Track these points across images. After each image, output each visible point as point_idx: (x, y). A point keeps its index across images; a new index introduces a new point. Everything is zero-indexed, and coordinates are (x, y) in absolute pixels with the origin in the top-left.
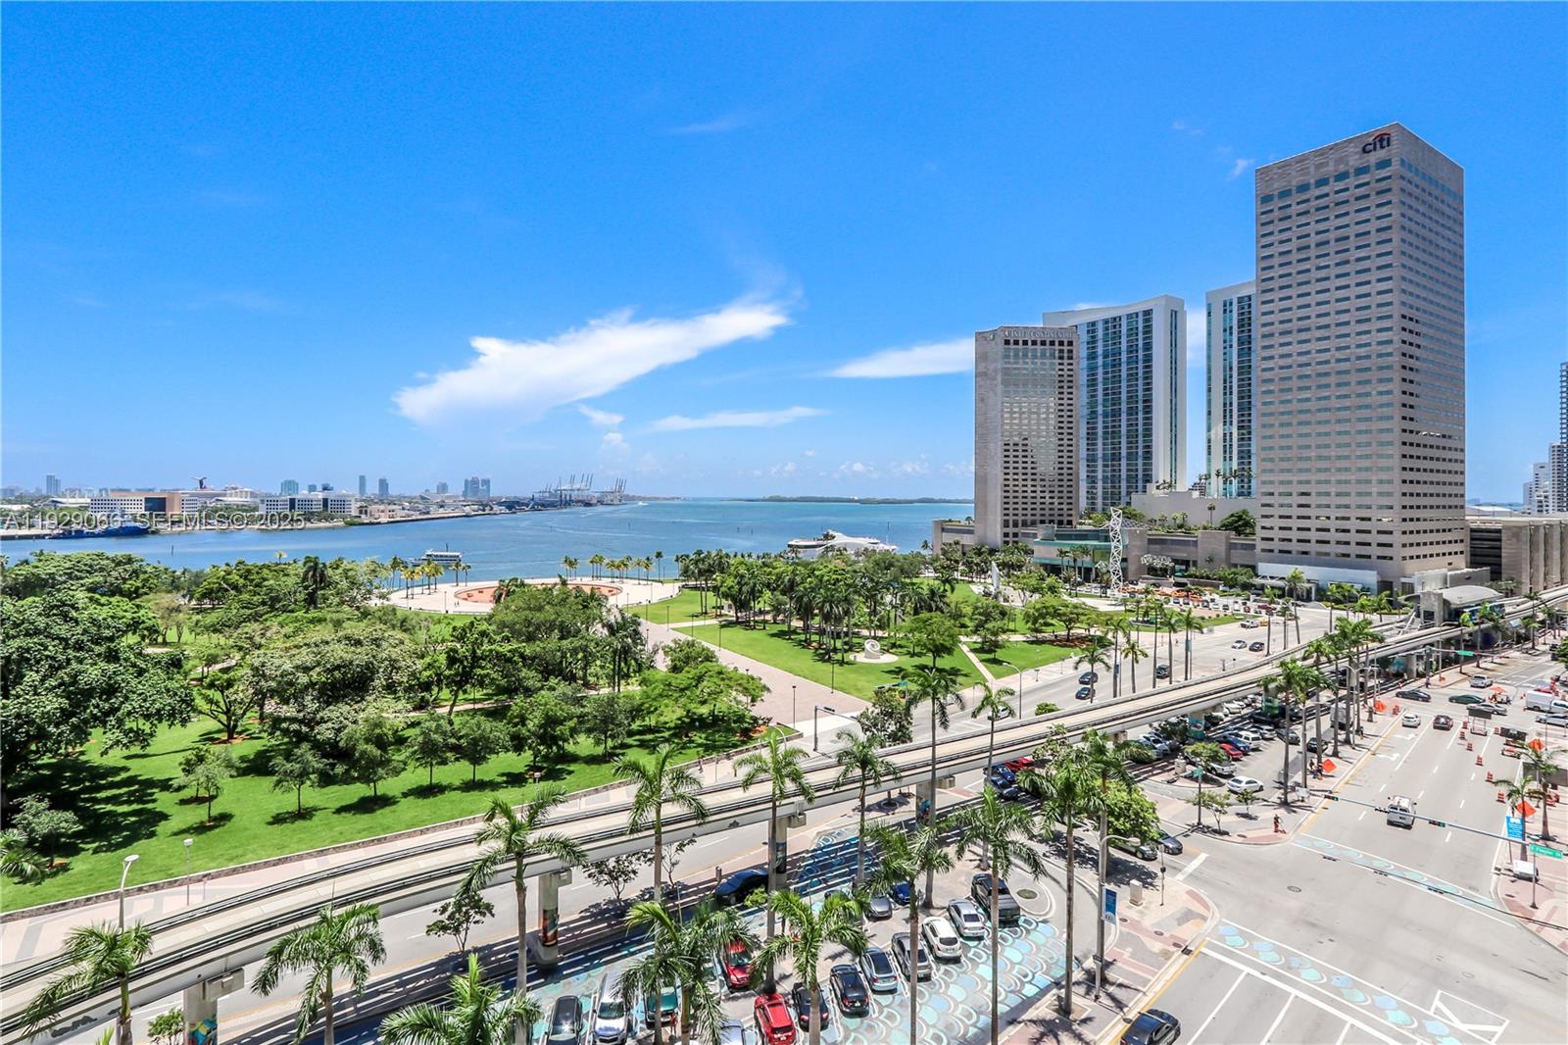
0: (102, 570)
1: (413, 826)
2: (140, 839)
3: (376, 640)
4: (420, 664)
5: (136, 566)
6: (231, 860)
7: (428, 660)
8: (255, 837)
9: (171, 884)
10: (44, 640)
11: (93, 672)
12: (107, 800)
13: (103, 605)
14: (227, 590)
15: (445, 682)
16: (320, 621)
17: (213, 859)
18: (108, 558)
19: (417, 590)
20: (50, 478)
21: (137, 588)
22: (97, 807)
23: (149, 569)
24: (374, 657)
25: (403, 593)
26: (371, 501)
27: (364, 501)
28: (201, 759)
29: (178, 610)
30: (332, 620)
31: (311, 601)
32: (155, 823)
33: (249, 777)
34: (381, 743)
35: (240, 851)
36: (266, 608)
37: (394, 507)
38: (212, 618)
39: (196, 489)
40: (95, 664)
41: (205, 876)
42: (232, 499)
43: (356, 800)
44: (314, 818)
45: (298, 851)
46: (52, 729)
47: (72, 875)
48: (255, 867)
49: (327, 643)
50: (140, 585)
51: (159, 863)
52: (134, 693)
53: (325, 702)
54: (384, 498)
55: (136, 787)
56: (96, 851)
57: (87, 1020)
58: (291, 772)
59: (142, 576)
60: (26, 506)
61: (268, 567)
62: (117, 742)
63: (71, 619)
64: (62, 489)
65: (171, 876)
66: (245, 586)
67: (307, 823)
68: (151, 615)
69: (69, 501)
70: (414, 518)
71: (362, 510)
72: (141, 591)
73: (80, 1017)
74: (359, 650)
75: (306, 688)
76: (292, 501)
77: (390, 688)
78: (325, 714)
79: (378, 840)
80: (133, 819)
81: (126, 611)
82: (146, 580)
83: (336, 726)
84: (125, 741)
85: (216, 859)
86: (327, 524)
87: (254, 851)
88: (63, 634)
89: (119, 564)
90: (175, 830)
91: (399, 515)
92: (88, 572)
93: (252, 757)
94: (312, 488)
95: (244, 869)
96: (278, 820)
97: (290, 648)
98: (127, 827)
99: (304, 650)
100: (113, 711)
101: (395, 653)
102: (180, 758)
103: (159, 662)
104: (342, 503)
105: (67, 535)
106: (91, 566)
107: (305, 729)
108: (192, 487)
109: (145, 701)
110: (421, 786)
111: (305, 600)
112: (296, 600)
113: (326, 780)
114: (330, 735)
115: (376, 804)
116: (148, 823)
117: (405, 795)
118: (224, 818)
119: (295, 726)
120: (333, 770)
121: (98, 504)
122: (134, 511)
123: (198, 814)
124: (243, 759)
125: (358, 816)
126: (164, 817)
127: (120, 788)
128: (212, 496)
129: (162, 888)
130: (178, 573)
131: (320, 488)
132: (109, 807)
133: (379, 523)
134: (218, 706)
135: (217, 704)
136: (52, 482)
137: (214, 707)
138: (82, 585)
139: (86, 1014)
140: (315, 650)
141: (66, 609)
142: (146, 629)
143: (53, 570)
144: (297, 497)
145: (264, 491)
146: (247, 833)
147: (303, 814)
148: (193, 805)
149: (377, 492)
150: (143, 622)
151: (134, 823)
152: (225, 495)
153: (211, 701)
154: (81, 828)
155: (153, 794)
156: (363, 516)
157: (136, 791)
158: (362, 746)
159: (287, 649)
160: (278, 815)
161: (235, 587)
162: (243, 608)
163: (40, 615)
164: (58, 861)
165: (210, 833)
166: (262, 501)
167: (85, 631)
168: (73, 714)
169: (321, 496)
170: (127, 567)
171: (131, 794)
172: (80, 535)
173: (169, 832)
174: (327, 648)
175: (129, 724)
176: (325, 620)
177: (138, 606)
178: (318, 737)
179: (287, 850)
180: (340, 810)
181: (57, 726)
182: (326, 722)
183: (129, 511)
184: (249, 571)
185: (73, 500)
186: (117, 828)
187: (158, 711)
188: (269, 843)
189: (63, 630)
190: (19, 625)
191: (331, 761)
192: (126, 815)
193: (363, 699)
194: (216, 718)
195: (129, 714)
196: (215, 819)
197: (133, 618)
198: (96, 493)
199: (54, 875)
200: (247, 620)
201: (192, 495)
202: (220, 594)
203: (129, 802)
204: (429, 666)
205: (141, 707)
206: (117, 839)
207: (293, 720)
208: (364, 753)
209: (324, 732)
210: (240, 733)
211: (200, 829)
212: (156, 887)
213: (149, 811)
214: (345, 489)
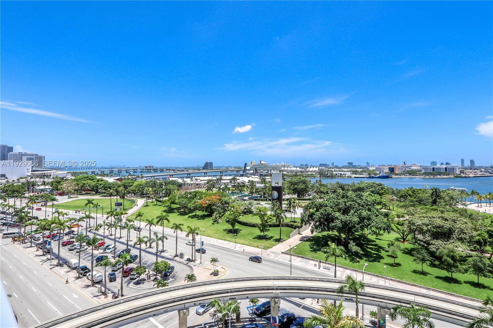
0: (374, 187)
1: (468, 296)
2: (376, 262)
3: (454, 220)
4: (475, 233)
5: (383, 186)
6: (399, 278)
7: (479, 232)
8: (407, 274)
9: (382, 277)
10: (355, 203)
11: (365, 213)
12: (370, 248)
13: (373, 196)
14: (407, 196)
15: (488, 243)
16: (435, 210)
17: (394, 275)
18: (376, 184)
19: (483, 204)
20: (367, 162)
21: (383, 193)
22: (368, 249)
23: (386, 188)
24: (453, 226)
25: (476, 205)
26: (466, 168)
27: (463, 168)
28: (393, 245)
29: (393, 200)
30: (440, 211)
31: (434, 202)
32: (380, 259)
33: (408, 255)
34: (453, 258)
35: (402, 276)
36: (418, 203)
37: (476, 171)
38: (402, 204)
39: (403, 165)
40: (366, 211)
41: (391, 279)
42: (414, 168)
43: (444, 276)
44: (427, 276)
45: (420, 284)
46: (356, 226)
47: (360, 264)
48: (406, 283)
49: (434, 218)
50: (384, 192)
51: (380, 270)
52: (374, 221)
53: (433, 238)
54: (472, 166)
55: (377, 247)
56: (366, 260)
57: (352, 300)
58: (419, 257)
59: (384, 190)
60: (362, 170)
61: (421, 190)
62: (370, 233)
63: (361, 199)
64: (370, 165)
65: (382, 275)
66: (413, 195)
67: (424, 277)
68: (385, 200)
69: (371, 168)
70: (486, 175)
71: (461, 172)
72: (384, 193)
73: (351, 298)
74: (446, 223)
75: (426, 232)
76: (433, 169)
77: (461, 240)
78: (433, 242)
79: (451, 294)
80: (375, 255)
81: (378, 198)
82: (385, 191)
83: (437, 247)
84: (372, 233)
85: (395, 275)
86: (447, 177)
87: (406, 278)
88: (359, 202)
89: (378, 185)
90: (385, 263)
91: (479, 174)
92: (371, 187)
93: (410, 249)
94: (442, 164)
95: (402, 282)
96: (415, 272)
97: (421, 217)
98: (373, 257)
99: (426, 219)
100: (370, 224)
101: (463, 226)
102: (387, 242)
103: (382, 214)
104: (453, 169)
105: (370, 177)
106: (372, 186)
107: (425, 245)
108: (402, 164)
109: (377, 224)
110: (474, 282)
111: (432, 202)
112: (428, 202)
113: (433, 265)
114: (434, 250)
115: (452, 281)
116: (378, 258)
117: (466, 282)
118: (398, 265)
119: (422, 243)
120: (434, 262)
121: (377, 169)
122: (386, 171)
123: (391, 261)
124: (407, 249)
125: (444, 282)
126: (383, 258)
127: (373, 246)
128: (408, 167)
129: (379, 277)
130: (394, 190)
131: (445, 164)
132: (370, 250)
133: (469, 177)
134: (400, 231)
135: (400, 230)
136: (368, 163)
137: (399, 231)
138: (370, 191)
139: (352, 298)
140: (430, 219)
141: (360, 196)
142: (383, 204)
143: (363, 186)
144: (435, 167)
145: (425, 165)
146: (405, 272)
147: (423, 273)
148: (391, 258)
149: (469, 165)
150: (382, 202)
151: (375, 256)
152: (412, 167)
153: (398, 229)
154: (363, 253)
155: (381, 250)
156: (462, 174)
157: (377, 248)
158: (445, 257)
159: (420, 217)
160: (415, 270)
161: (410, 195)
162: (410, 202)
163: (355, 197)
164: (358, 259)
165: (394, 268)
166: (423, 168)
167: (364, 202)
168: (361, 223)
169: (444, 166)
170: (380, 186)
171: (376, 248)
172: (373, 177)
173: (384, 263)
174: (434, 219)
175: (373, 229)
176: (437, 210)
177: (381, 198)
178: (430, 249)
179: (416, 283)
180: (437, 277)
181: (357, 225)
182: (433, 245)
183: (384, 171)
184: (414, 191)
185: (372, 168)
186: (371, 256)
187: (380, 227)
188: (411, 278)
189: (359, 201)
190: (351, 198)
191: (433, 259)
192: (373, 253)
193: (448, 241)
194: (399, 234)
195: (373, 226)
196: (396, 264)
197: (380, 201)
198: (377, 167)
199: (356, 262)
200: (411, 206)
201: (402, 166)
202: (405, 197)
203: (375, 251)
204: (479, 235)
205: (376, 225)
206: (371, 259)
207: (421, 241)
208: (446, 260)
209: (432, 248)
210: (407, 241)
211: (392, 265)
212: (378, 276)
213: (379, 255)
214: (456, 164)
